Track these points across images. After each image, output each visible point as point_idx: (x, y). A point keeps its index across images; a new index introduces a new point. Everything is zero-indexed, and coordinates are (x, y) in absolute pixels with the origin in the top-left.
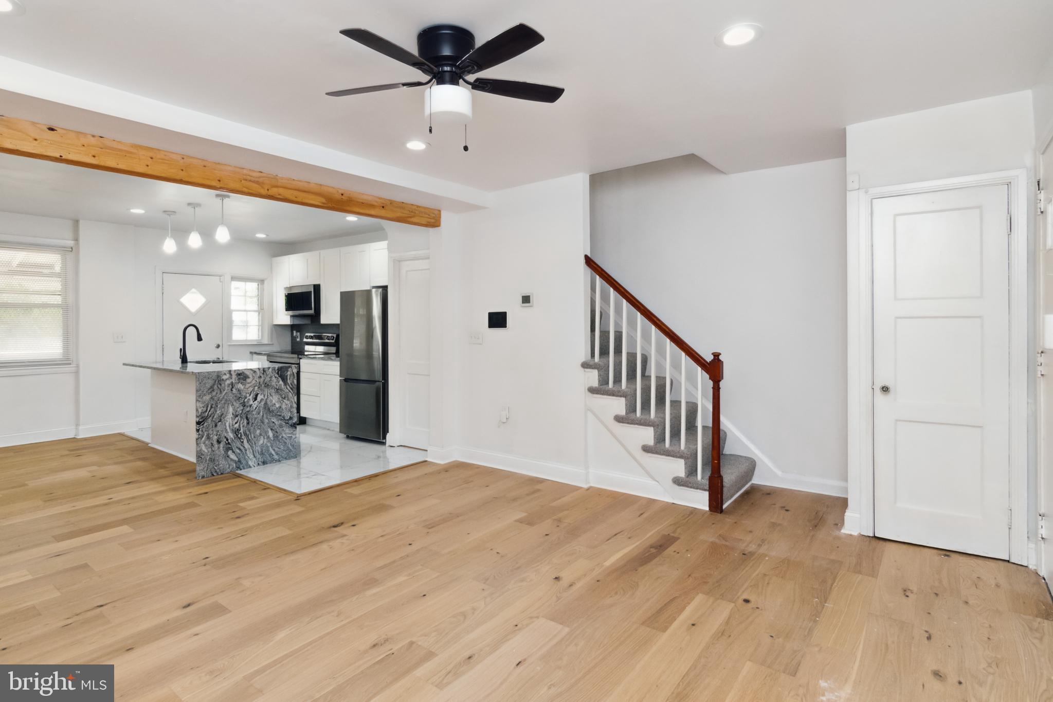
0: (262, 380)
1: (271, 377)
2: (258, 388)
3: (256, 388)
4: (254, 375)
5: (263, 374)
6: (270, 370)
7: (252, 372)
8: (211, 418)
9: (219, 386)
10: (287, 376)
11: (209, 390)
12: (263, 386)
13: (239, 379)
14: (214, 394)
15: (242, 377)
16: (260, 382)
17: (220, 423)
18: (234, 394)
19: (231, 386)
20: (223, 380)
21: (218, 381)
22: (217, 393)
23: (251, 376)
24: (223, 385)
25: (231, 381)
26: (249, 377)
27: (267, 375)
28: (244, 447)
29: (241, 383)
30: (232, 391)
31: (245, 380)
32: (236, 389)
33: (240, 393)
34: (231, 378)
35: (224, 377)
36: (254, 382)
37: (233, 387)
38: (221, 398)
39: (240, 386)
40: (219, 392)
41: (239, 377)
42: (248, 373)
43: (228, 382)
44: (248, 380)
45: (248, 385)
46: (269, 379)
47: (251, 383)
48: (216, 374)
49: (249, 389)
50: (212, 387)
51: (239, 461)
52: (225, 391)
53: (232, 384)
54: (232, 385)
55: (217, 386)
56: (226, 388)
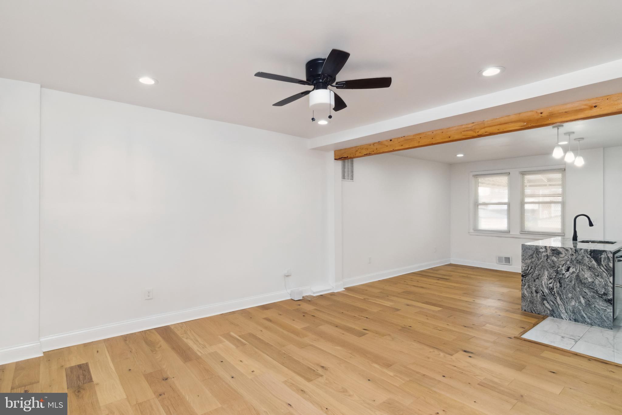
0: (574, 257)
1: (583, 257)
2: (570, 263)
3: (568, 262)
4: (566, 252)
5: (575, 253)
6: (582, 251)
7: (564, 250)
8: (531, 275)
9: (537, 255)
10: (601, 258)
11: (529, 256)
12: (575, 262)
13: (553, 253)
14: (533, 260)
15: (555, 252)
16: (571, 259)
17: (537, 280)
18: (549, 263)
19: (546, 257)
20: (540, 252)
21: (536, 252)
22: (535, 260)
23: (563, 253)
24: (540, 255)
25: (546, 253)
26: (562, 254)
27: (579, 254)
28: (557, 302)
29: (555, 257)
30: (547, 260)
31: (558, 255)
32: (550, 260)
33: (554, 263)
34: (547, 252)
35: (541, 250)
36: (566, 258)
37: (548, 258)
38: (538, 263)
39: (554, 258)
40: (537, 259)
41: (553, 252)
42: (561, 250)
43: (544, 254)
44: (561, 256)
45: (560, 259)
46: (581, 258)
47: (563, 257)
48: (535, 247)
49: (562, 262)
50: (532, 255)
51: (553, 311)
52: (542, 260)
53: (547, 255)
54: (547, 256)
55: (536, 255)
56: (542, 257)
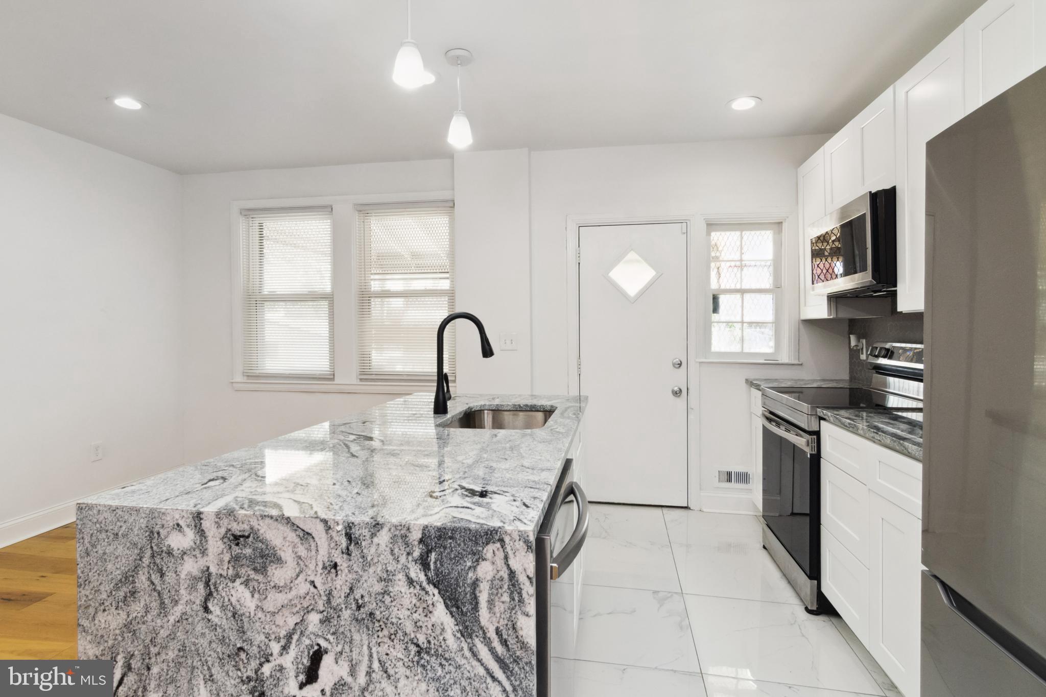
0: (341, 583)
1: (387, 579)
2: (322, 622)
3: (314, 619)
4: (302, 551)
5: (348, 552)
6: (383, 537)
7: (292, 536)
9: (156, 578)
10: (475, 584)
11: (117, 588)
12: (346, 614)
13: (236, 560)
14: (137, 608)
15: (248, 551)
16: (329, 594)
18: (214, 628)
19: (201, 586)
20: (170, 553)
21: (153, 556)
22: (147, 610)
23: (287, 555)
24: (170, 577)
25: (202, 562)
26: (279, 560)
27: (366, 563)
29: (246, 583)
30: (206, 609)
31: (262, 570)
32: (223, 608)
33: (242, 631)
34: (204, 552)
35: (180, 541)
36: (303, 587)
37: (210, 594)
38: (163, 633)
39: (240, 595)
40: (155, 605)
41: (236, 550)
42: (275, 536)
43: (190, 567)
44: (278, 575)
45: (275, 600)
46: (378, 587)
47: (287, 588)
48: (143, 523)
49: (279, 620)
50: (128, 578)
52: (178, 610)
53: (206, 577)
54: (207, 584)
55: (149, 579)
56: (182, 592)
